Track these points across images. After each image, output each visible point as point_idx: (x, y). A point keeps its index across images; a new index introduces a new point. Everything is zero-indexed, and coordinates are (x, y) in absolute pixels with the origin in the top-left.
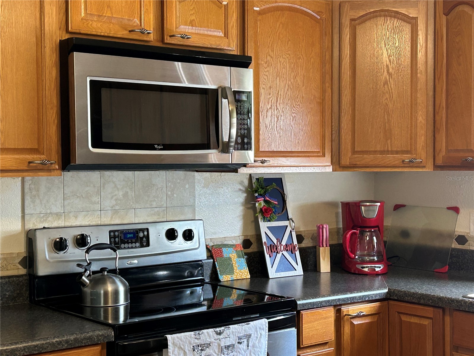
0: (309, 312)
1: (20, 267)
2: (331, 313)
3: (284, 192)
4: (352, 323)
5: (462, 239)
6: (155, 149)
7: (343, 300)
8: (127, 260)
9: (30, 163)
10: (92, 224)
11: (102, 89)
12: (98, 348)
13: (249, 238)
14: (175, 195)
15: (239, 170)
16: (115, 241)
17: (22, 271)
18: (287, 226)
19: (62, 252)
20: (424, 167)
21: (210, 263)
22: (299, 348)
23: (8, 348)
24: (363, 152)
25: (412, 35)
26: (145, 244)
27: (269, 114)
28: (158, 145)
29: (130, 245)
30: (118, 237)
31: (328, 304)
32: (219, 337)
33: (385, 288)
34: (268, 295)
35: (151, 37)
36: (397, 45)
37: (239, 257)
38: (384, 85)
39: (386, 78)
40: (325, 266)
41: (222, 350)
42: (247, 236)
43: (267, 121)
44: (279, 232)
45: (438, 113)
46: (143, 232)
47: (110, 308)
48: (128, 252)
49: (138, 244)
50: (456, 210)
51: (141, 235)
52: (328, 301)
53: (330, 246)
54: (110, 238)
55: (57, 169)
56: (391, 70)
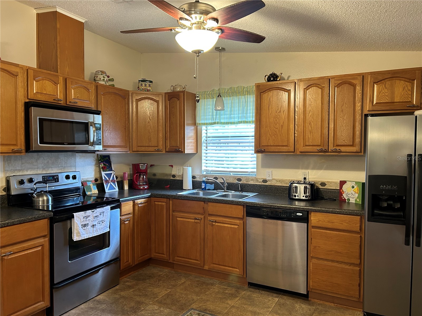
0: (124, 203)
1: (3, 191)
2: (131, 203)
3: (110, 160)
4: (138, 206)
5: (174, 176)
6: (65, 145)
7: (136, 198)
8: (50, 187)
9: (12, 150)
10: (34, 174)
11: (44, 121)
12: (47, 219)
13: (97, 178)
14: (68, 162)
15: (96, 152)
16: (45, 180)
17: (4, 193)
18: (112, 173)
19: (23, 185)
20: (162, 152)
21: (82, 188)
22: (120, 216)
23: (11, 221)
24: (141, 146)
25: (157, 106)
26: (57, 181)
27: (107, 132)
28: (66, 143)
29: (51, 182)
30: (46, 179)
31: (131, 200)
32: (93, 213)
33: (150, 193)
34: (105, 197)
35: (62, 102)
36: (152, 109)
37: (93, 185)
38: (148, 123)
39: (149, 120)
40: (126, 187)
41: (94, 217)
42: (96, 177)
43: (106, 134)
44: (109, 175)
45: (167, 134)
46: (56, 177)
47: (45, 206)
48: (50, 184)
49: (54, 181)
50: (172, 166)
51: (55, 177)
52: (131, 199)
53: (128, 180)
54: (43, 179)
55: (24, 152)
56: (150, 118)
